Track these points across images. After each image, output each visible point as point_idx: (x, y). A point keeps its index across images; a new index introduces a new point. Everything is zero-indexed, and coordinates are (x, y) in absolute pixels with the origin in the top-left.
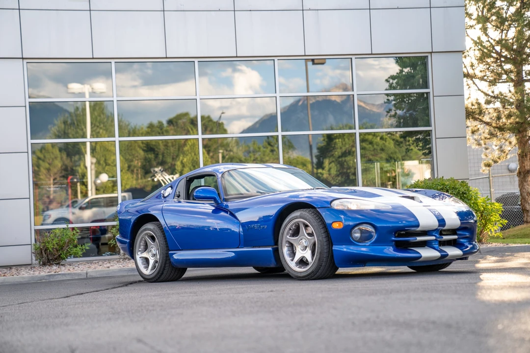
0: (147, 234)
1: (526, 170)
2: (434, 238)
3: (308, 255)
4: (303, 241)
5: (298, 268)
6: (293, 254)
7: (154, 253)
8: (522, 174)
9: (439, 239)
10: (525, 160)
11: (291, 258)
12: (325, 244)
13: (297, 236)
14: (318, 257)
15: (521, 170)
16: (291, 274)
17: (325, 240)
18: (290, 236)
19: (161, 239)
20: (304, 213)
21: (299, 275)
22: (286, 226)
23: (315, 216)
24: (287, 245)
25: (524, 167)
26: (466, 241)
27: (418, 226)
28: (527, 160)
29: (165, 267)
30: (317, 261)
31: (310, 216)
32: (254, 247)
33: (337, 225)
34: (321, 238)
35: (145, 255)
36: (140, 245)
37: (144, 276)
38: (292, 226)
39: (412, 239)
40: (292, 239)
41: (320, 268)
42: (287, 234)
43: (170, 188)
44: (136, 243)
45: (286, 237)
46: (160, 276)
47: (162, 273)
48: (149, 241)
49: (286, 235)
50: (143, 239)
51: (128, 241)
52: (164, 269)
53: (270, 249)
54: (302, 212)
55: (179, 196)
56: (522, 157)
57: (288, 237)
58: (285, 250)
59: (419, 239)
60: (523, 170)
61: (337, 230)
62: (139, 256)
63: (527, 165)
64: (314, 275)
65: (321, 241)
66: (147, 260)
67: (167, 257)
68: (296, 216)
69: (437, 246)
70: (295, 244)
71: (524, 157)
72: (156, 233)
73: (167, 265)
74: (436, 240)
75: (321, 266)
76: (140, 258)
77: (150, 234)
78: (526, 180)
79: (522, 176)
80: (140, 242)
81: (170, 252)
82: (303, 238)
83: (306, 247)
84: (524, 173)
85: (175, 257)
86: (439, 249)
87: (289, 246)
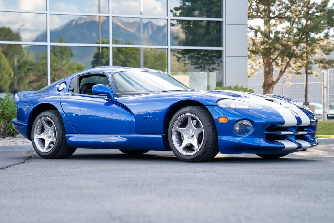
0: (44, 119)
1: (269, 83)
2: (292, 133)
3: (194, 142)
4: (191, 131)
5: (186, 152)
6: (181, 141)
7: (50, 135)
8: (266, 86)
9: (295, 134)
10: (269, 76)
11: (179, 144)
12: (211, 134)
13: (185, 127)
14: (205, 144)
15: (265, 84)
16: (179, 158)
17: (211, 131)
18: (178, 127)
19: (59, 124)
20: (193, 109)
21: (187, 158)
22: (176, 118)
23: (203, 112)
24: (176, 134)
25: (268, 81)
26: (310, 136)
27: (283, 123)
28: (270, 76)
29: (60, 147)
30: (203, 148)
31: (199, 112)
32: (143, 134)
33: (223, 120)
34: (208, 130)
35: (42, 136)
36: (37, 128)
37: (41, 153)
38: (181, 119)
39: (277, 133)
40: (181, 130)
41: (206, 153)
42: (176, 125)
43: (64, 84)
44: (34, 127)
45: (175, 128)
46: (56, 154)
47: (58, 152)
48: (46, 125)
49: (175, 127)
50: (40, 123)
51: (26, 124)
52: (60, 149)
53: (160, 136)
54: (191, 108)
55: (73, 91)
56: (267, 74)
57: (177, 127)
58: (174, 138)
59: (283, 133)
60: (267, 83)
61: (222, 124)
62: (36, 137)
63: (270, 80)
64: (200, 159)
65: (207, 132)
66: (43, 141)
67: (63, 139)
68: (186, 111)
69: (294, 139)
70: (183, 134)
71: (269, 74)
72: (54, 119)
73: (62, 145)
74: (293, 134)
75: (207, 151)
76: (37, 138)
77: (47, 119)
78: (269, 91)
79: (266, 88)
80: (38, 126)
81: (66, 135)
82: (191, 129)
83: (193, 136)
84: (267, 85)
85: (70, 139)
86: (295, 142)
87: (177, 135)
